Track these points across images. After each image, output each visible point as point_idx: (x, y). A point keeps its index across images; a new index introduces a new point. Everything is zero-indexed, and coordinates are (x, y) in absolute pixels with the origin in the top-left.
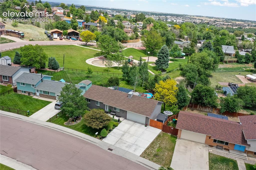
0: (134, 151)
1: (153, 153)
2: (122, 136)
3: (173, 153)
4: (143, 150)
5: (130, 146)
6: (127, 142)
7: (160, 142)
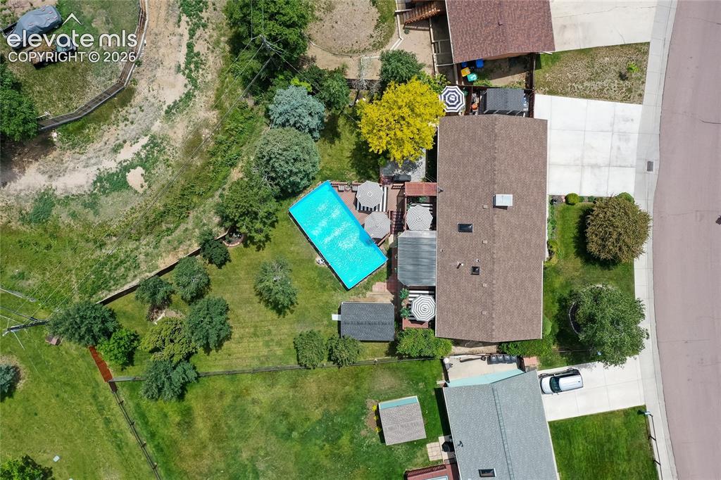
0: (632, 120)
1: (618, 84)
2: (599, 167)
3: (597, 48)
4: (621, 106)
5: (624, 136)
6: (612, 148)
7: (574, 84)
